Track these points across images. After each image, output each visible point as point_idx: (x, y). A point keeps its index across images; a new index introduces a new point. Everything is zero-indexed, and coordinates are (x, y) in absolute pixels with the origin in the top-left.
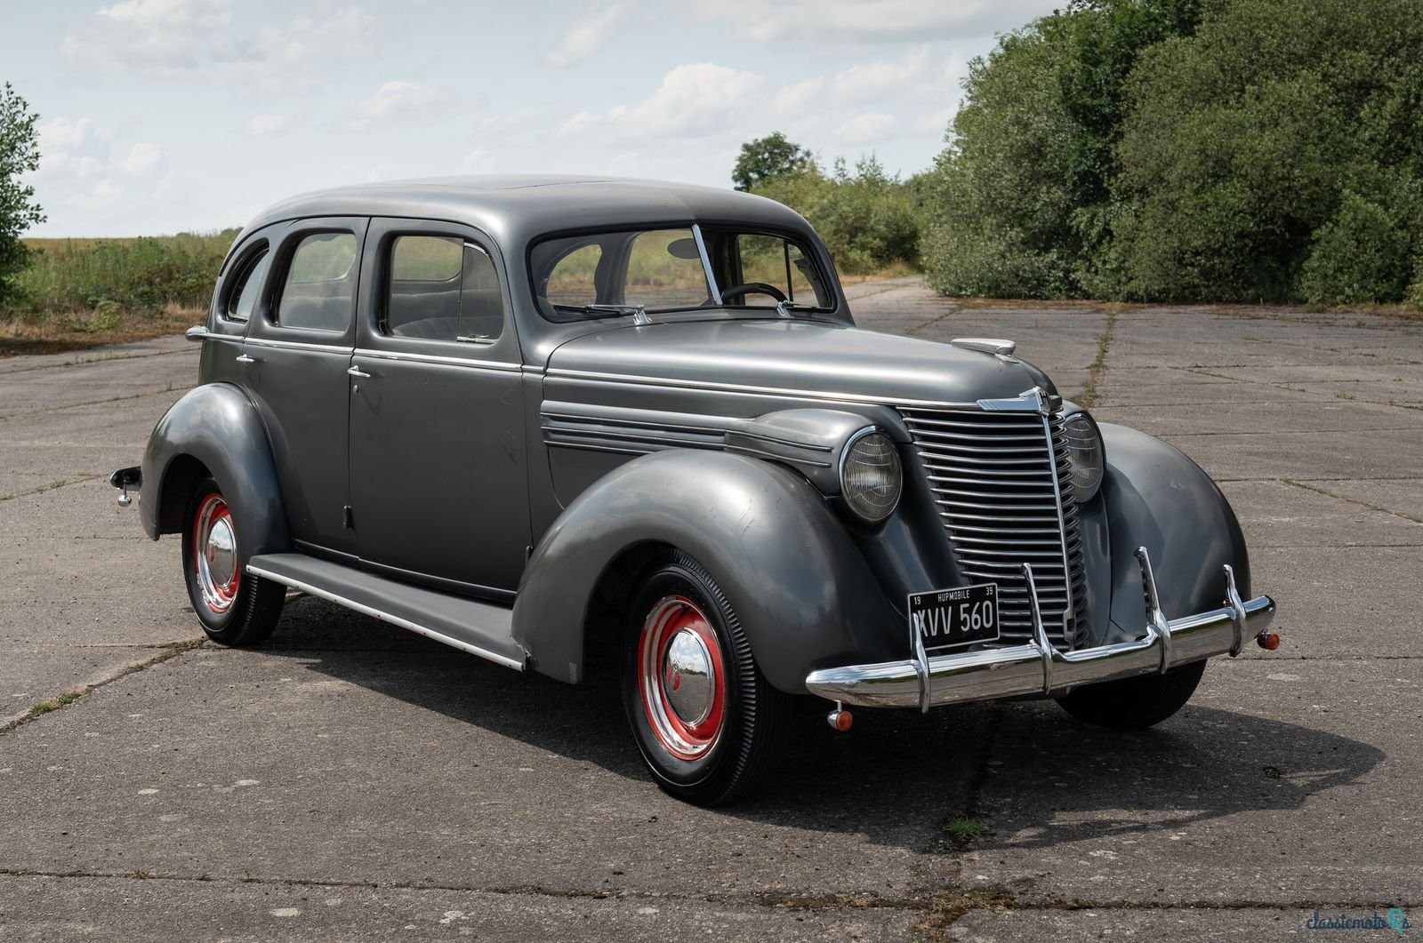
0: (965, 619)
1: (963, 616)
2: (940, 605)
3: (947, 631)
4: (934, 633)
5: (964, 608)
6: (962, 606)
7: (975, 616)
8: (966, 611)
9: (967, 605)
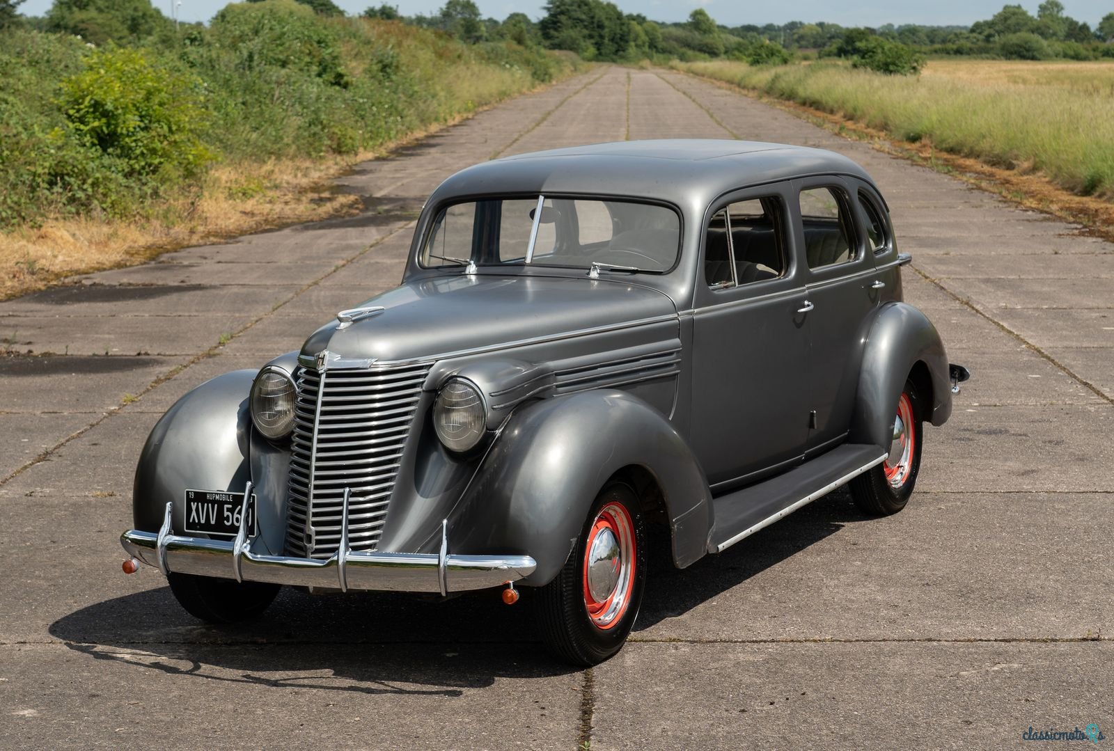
0: (228, 516)
1: (226, 513)
2: (208, 502)
3: (213, 522)
4: (203, 521)
5: (227, 508)
6: (226, 506)
7: (236, 515)
8: (228, 510)
9: (230, 506)
